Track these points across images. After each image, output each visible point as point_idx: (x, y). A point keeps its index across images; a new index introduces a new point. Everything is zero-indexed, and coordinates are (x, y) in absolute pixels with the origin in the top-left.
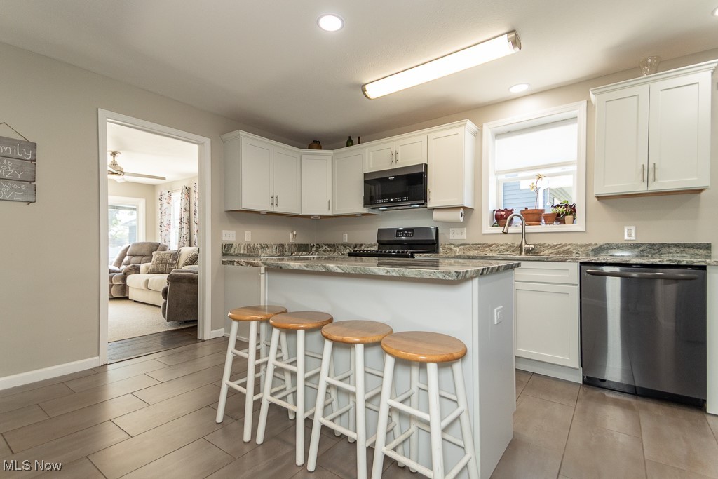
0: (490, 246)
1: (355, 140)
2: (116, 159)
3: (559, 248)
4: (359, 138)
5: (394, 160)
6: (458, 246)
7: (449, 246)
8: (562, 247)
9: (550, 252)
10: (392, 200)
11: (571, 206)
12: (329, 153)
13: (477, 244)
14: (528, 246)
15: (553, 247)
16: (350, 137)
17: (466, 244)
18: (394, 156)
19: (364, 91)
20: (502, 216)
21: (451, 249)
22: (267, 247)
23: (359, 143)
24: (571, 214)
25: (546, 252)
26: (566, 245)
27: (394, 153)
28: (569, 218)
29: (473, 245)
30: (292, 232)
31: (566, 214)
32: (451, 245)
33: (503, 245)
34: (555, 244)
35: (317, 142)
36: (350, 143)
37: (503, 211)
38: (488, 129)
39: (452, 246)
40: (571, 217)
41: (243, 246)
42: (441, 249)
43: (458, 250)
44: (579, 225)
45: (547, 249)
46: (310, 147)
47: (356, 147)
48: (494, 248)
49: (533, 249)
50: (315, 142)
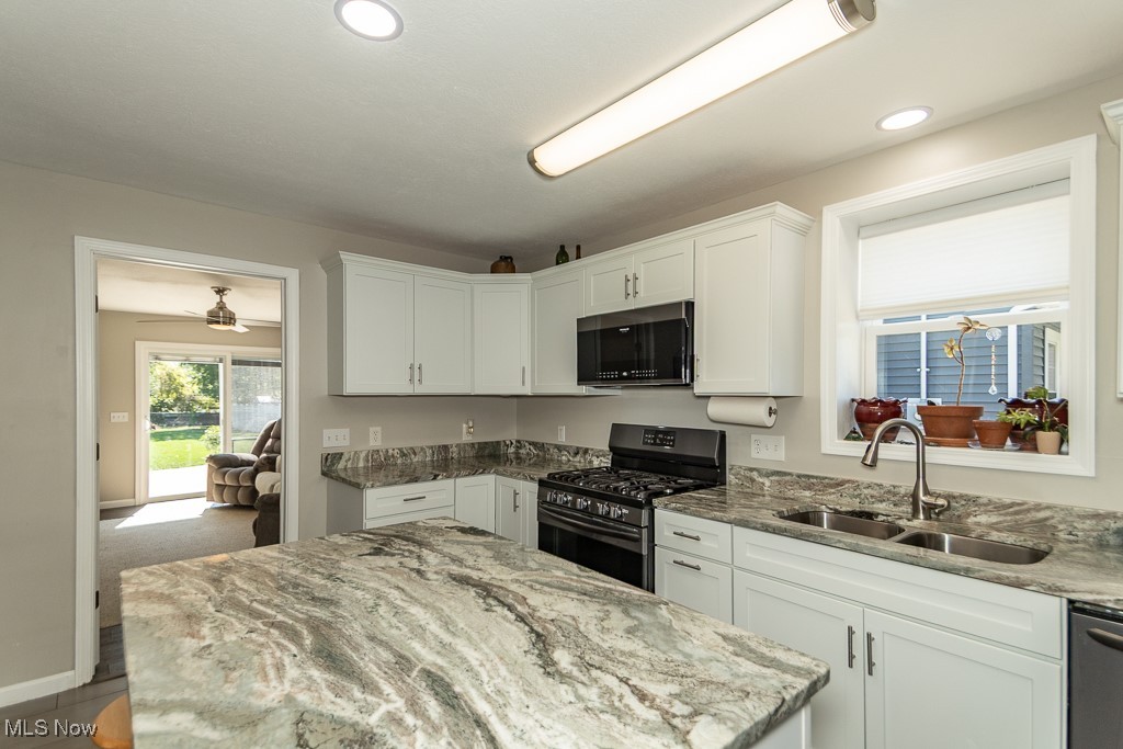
0: (841, 484)
1: (571, 252)
2: (225, 299)
3: (1016, 513)
4: (578, 248)
5: (631, 291)
6: (767, 475)
7: (748, 474)
8: (1028, 510)
9: (994, 519)
10: (625, 374)
11: (1053, 406)
12: (527, 277)
13: (809, 476)
14: (931, 500)
15: (1000, 507)
16: (562, 247)
17: (785, 474)
18: (630, 284)
19: (532, 162)
20: (871, 414)
21: (753, 480)
22: (415, 454)
23: (578, 257)
24: (1052, 427)
25: (983, 519)
26: (1039, 508)
27: (631, 277)
28: (1047, 438)
29: (799, 476)
30: (467, 423)
31: (1040, 426)
32: (751, 470)
33: (869, 486)
34: (1008, 501)
35: (506, 258)
36: (562, 257)
37: (874, 404)
38: (833, 217)
39: (755, 473)
40: (1052, 436)
41: (363, 455)
42: (730, 478)
43: (767, 483)
45: (986, 512)
46: (494, 270)
47: (573, 264)
48: (848, 489)
49: (944, 510)
50: (504, 259)
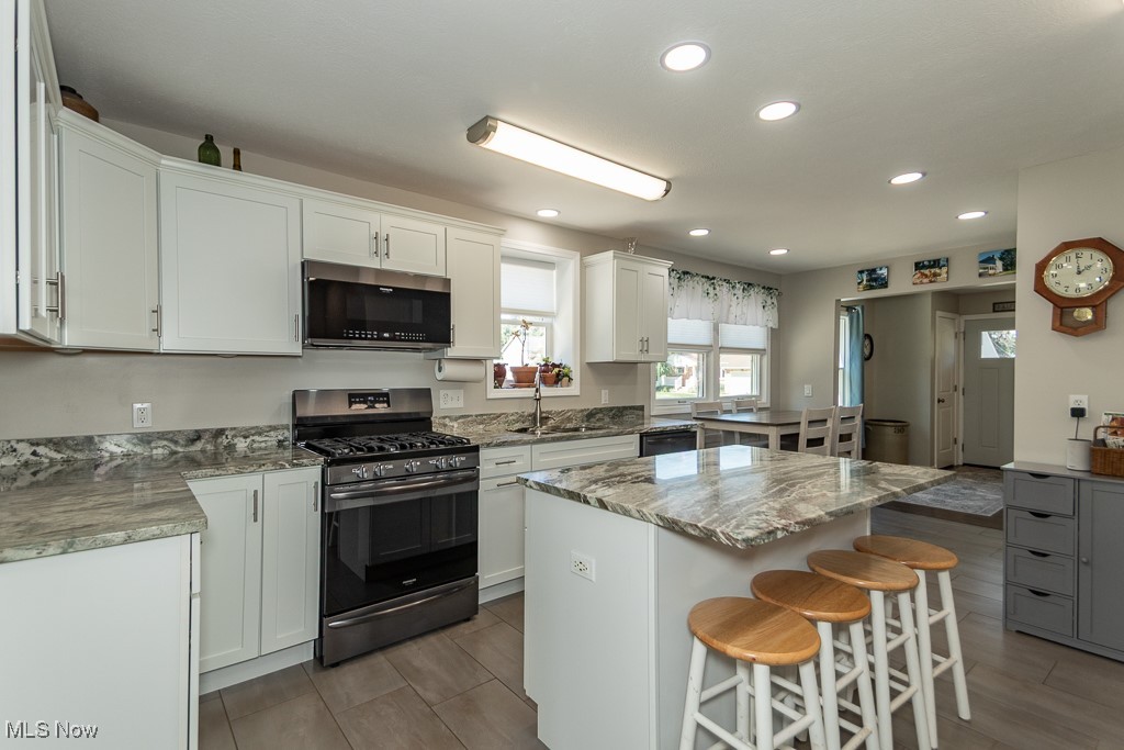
0: (499, 416)
1: (224, 153)
4: (237, 152)
5: (379, 250)
6: (456, 419)
7: (442, 421)
10: (386, 335)
13: (482, 415)
14: (544, 415)
16: (209, 139)
17: (468, 416)
18: (379, 243)
21: (445, 425)
23: (237, 167)
26: (568, 411)
28: (565, 380)
29: (476, 416)
32: (444, 418)
33: (513, 414)
36: (209, 153)
39: (447, 419)
43: (456, 425)
44: (574, 389)
48: (502, 418)
